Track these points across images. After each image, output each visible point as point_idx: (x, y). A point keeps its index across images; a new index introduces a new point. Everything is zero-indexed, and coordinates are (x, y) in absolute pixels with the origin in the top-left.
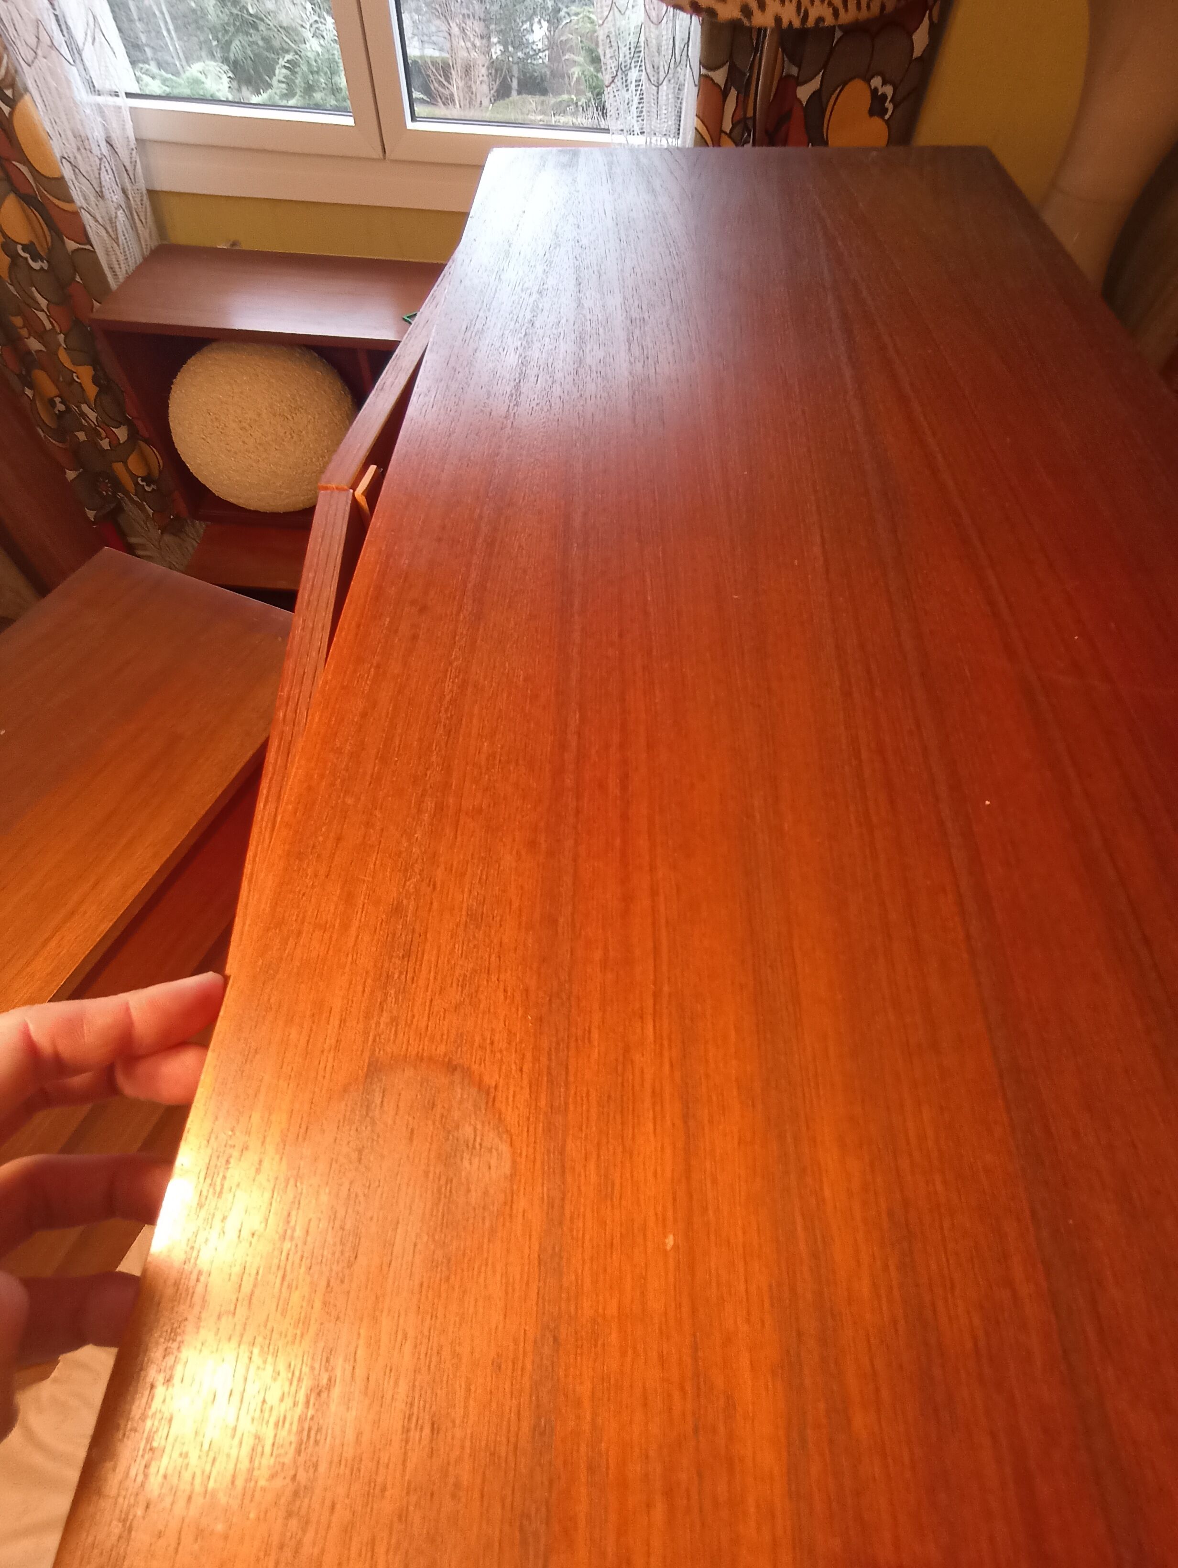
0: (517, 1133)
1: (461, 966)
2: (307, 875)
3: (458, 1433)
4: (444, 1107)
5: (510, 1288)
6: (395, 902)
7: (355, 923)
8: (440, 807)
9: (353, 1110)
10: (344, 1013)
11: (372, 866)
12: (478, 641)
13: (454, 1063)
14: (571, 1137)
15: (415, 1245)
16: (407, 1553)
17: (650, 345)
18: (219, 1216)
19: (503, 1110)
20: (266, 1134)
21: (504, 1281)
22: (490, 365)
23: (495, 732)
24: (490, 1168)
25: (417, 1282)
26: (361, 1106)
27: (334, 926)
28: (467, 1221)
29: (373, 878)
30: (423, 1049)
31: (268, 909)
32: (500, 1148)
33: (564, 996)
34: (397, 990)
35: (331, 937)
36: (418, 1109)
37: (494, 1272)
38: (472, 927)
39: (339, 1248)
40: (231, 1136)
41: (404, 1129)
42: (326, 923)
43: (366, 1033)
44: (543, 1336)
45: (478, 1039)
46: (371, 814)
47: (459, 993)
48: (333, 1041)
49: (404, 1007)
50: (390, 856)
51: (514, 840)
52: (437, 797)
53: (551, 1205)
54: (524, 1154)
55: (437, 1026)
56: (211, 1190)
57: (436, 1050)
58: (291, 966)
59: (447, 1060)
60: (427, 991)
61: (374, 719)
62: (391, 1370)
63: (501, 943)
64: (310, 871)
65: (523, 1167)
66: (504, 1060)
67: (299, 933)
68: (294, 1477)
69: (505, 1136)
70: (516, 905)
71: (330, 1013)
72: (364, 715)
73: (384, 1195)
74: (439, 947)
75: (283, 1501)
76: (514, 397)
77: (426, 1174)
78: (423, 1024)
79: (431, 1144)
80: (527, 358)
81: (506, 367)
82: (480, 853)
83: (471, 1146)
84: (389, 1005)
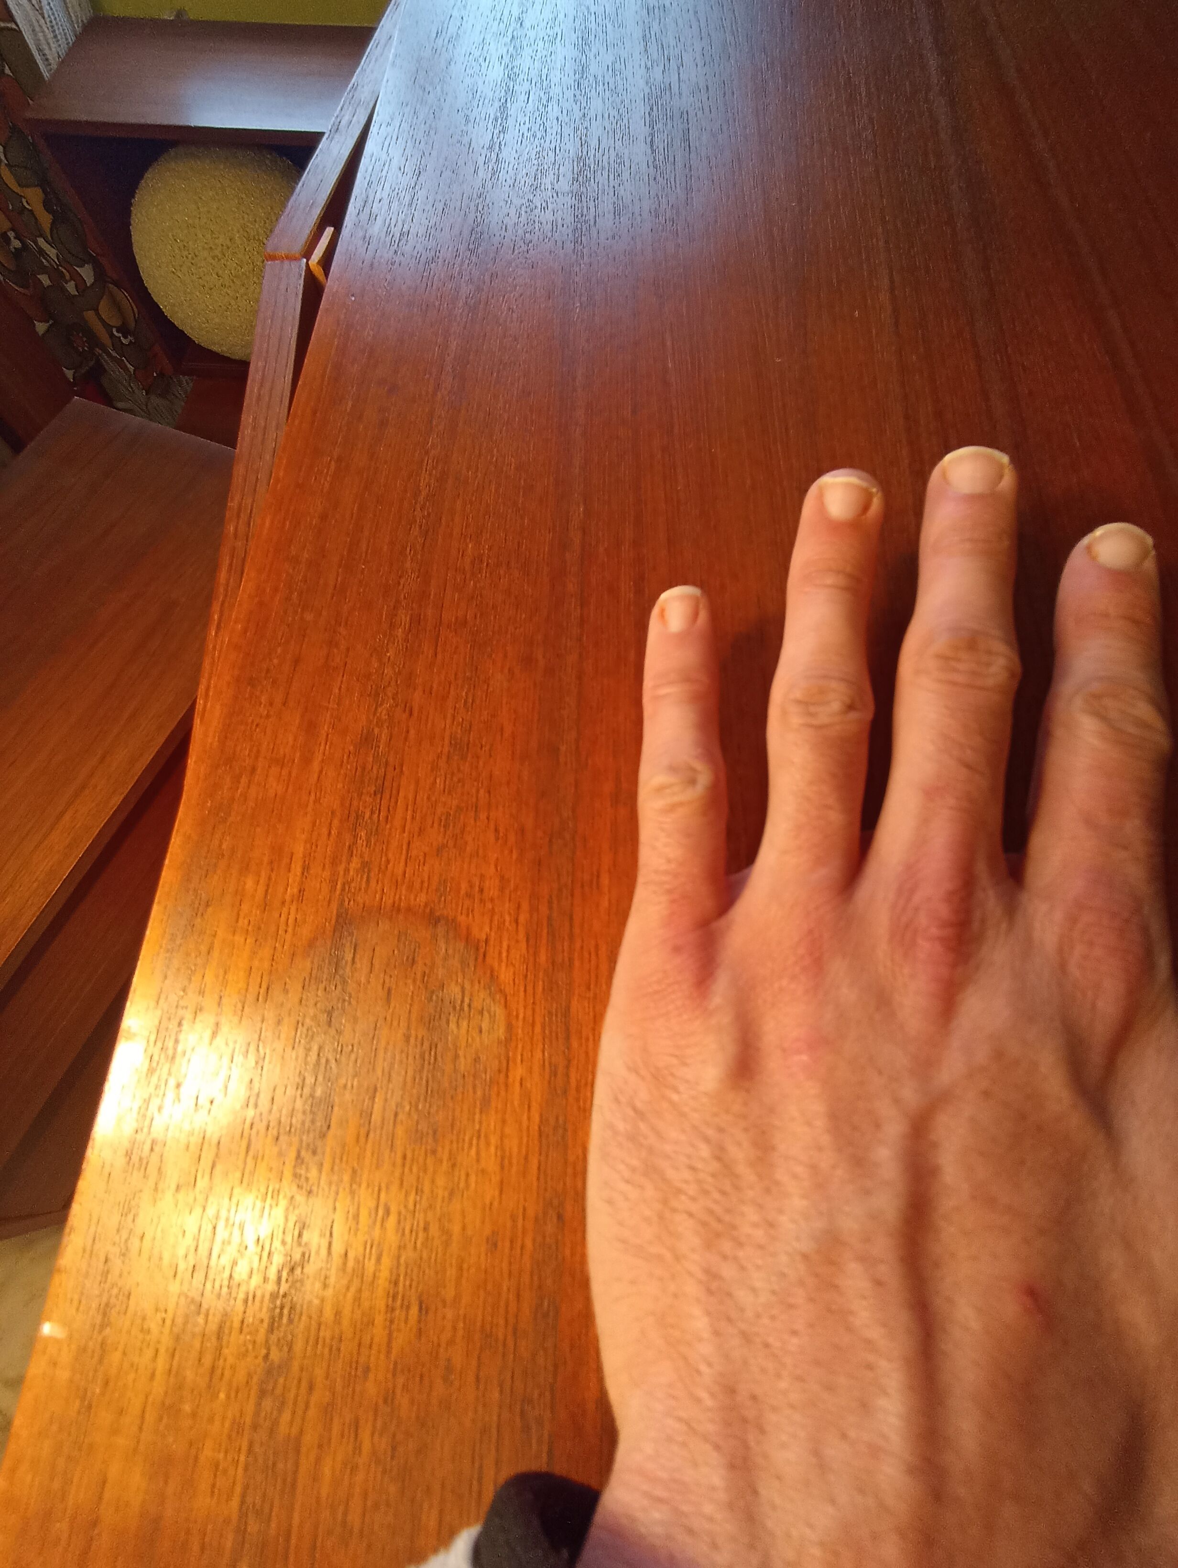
0: (512, 992)
1: (445, 804)
2: (261, 704)
3: (450, 1314)
4: (425, 964)
5: (506, 1161)
6: (365, 731)
7: (318, 757)
8: (417, 621)
9: (320, 968)
10: (307, 859)
11: (337, 691)
12: (460, 425)
13: (438, 914)
14: (576, 998)
15: (396, 1115)
16: (394, 1436)
17: (673, 43)
18: (172, 1083)
19: (496, 965)
20: (222, 994)
21: (499, 1153)
22: (468, 80)
23: (481, 532)
24: (481, 1031)
25: (399, 1155)
26: (330, 963)
27: (294, 760)
28: (456, 1090)
29: (338, 704)
30: (400, 899)
31: (216, 744)
32: (493, 1009)
33: (568, 836)
34: (369, 832)
35: (290, 773)
36: (395, 967)
37: (488, 1144)
38: (456, 758)
39: (309, 1118)
40: (182, 997)
41: (380, 987)
42: (285, 756)
43: (333, 882)
44: (545, 1214)
45: (464, 886)
46: (334, 632)
47: (441, 834)
48: (296, 890)
49: (377, 850)
50: (358, 680)
51: (505, 656)
52: (412, 609)
53: (554, 1073)
54: (521, 1016)
55: (416, 873)
56: (163, 1056)
57: (415, 900)
58: (245, 806)
59: (428, 910)
60: (404, 832)
61: (336, 521)
62: (372, 1247)
63: (491, 776)
64: (264, 699)
65: (520, 1031)
66: (496, 910)
67: (254, 769)
68: (266, 1357)
69: (498, 997)
70: (507, 733)
71: (291, 859)
72: (324, 517)
73: (359, 1062)
74: (417, 782)
75: (255, 1379)
76: (499, 120)
77: (407, 1038)
78: (399, 870)
79: (411, 1005)
80: (515, 70)
81: (489, 83)
82: (465, 673)
83: (458, 1008)
84: (359, 849)
